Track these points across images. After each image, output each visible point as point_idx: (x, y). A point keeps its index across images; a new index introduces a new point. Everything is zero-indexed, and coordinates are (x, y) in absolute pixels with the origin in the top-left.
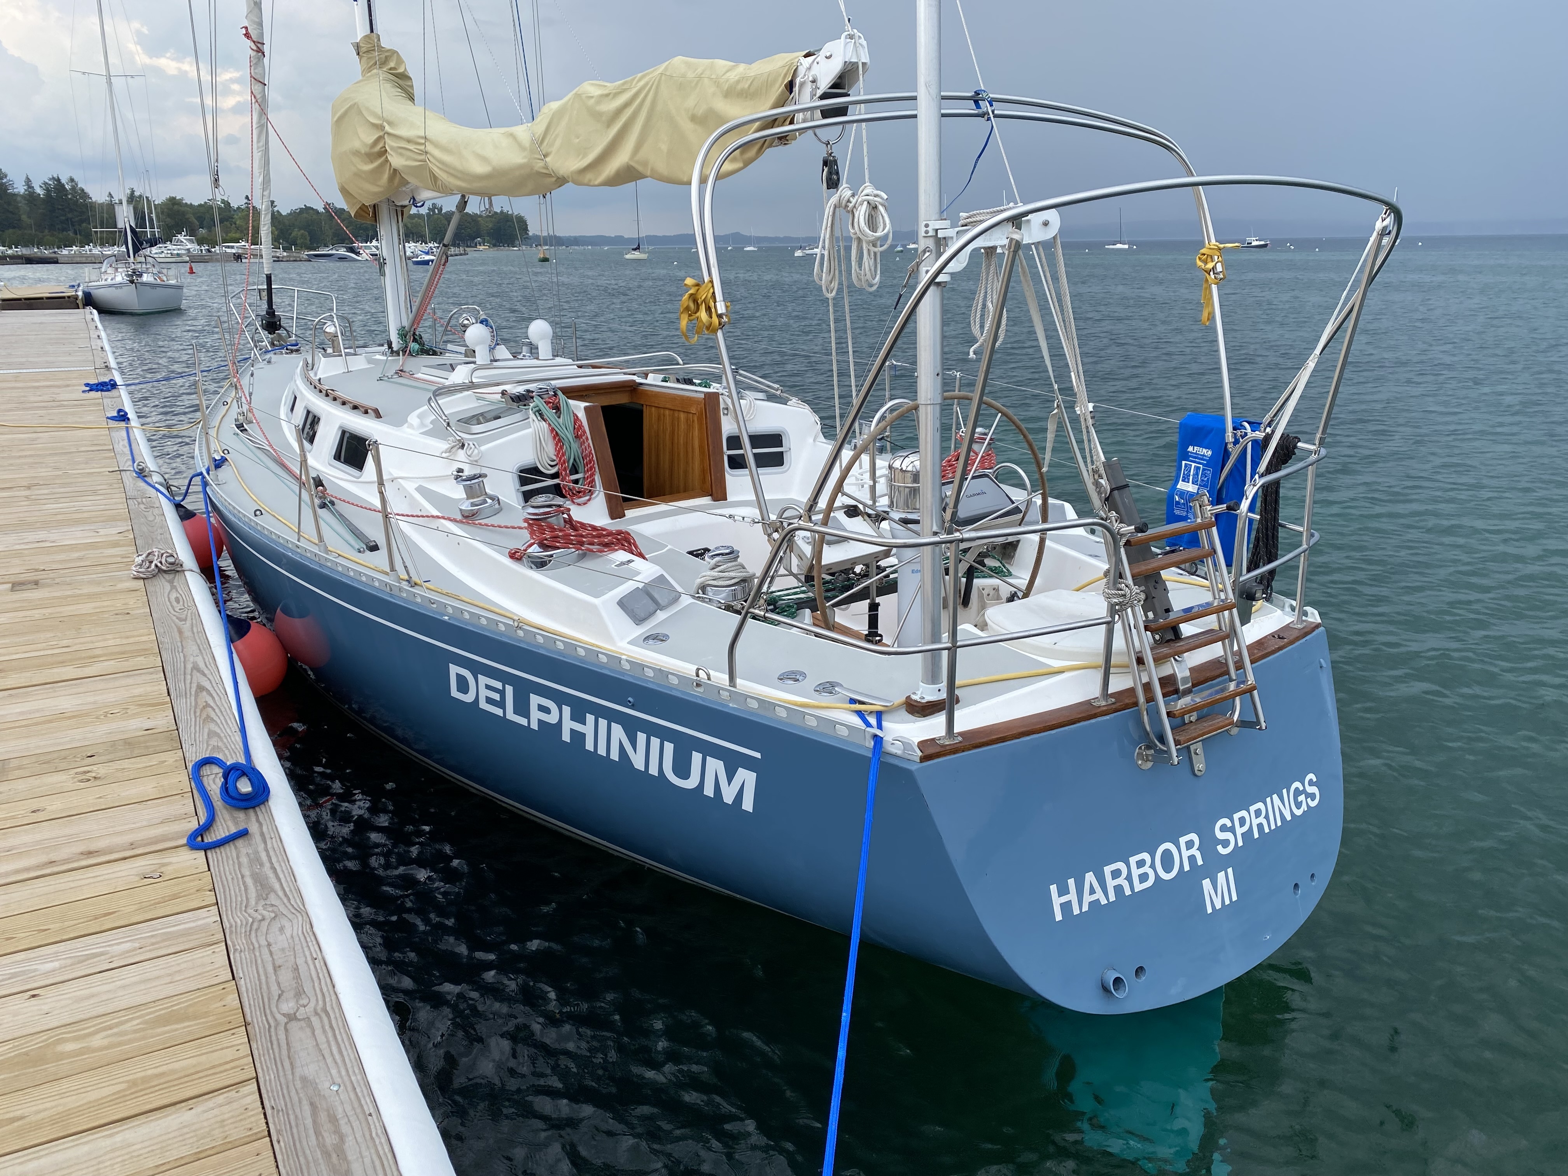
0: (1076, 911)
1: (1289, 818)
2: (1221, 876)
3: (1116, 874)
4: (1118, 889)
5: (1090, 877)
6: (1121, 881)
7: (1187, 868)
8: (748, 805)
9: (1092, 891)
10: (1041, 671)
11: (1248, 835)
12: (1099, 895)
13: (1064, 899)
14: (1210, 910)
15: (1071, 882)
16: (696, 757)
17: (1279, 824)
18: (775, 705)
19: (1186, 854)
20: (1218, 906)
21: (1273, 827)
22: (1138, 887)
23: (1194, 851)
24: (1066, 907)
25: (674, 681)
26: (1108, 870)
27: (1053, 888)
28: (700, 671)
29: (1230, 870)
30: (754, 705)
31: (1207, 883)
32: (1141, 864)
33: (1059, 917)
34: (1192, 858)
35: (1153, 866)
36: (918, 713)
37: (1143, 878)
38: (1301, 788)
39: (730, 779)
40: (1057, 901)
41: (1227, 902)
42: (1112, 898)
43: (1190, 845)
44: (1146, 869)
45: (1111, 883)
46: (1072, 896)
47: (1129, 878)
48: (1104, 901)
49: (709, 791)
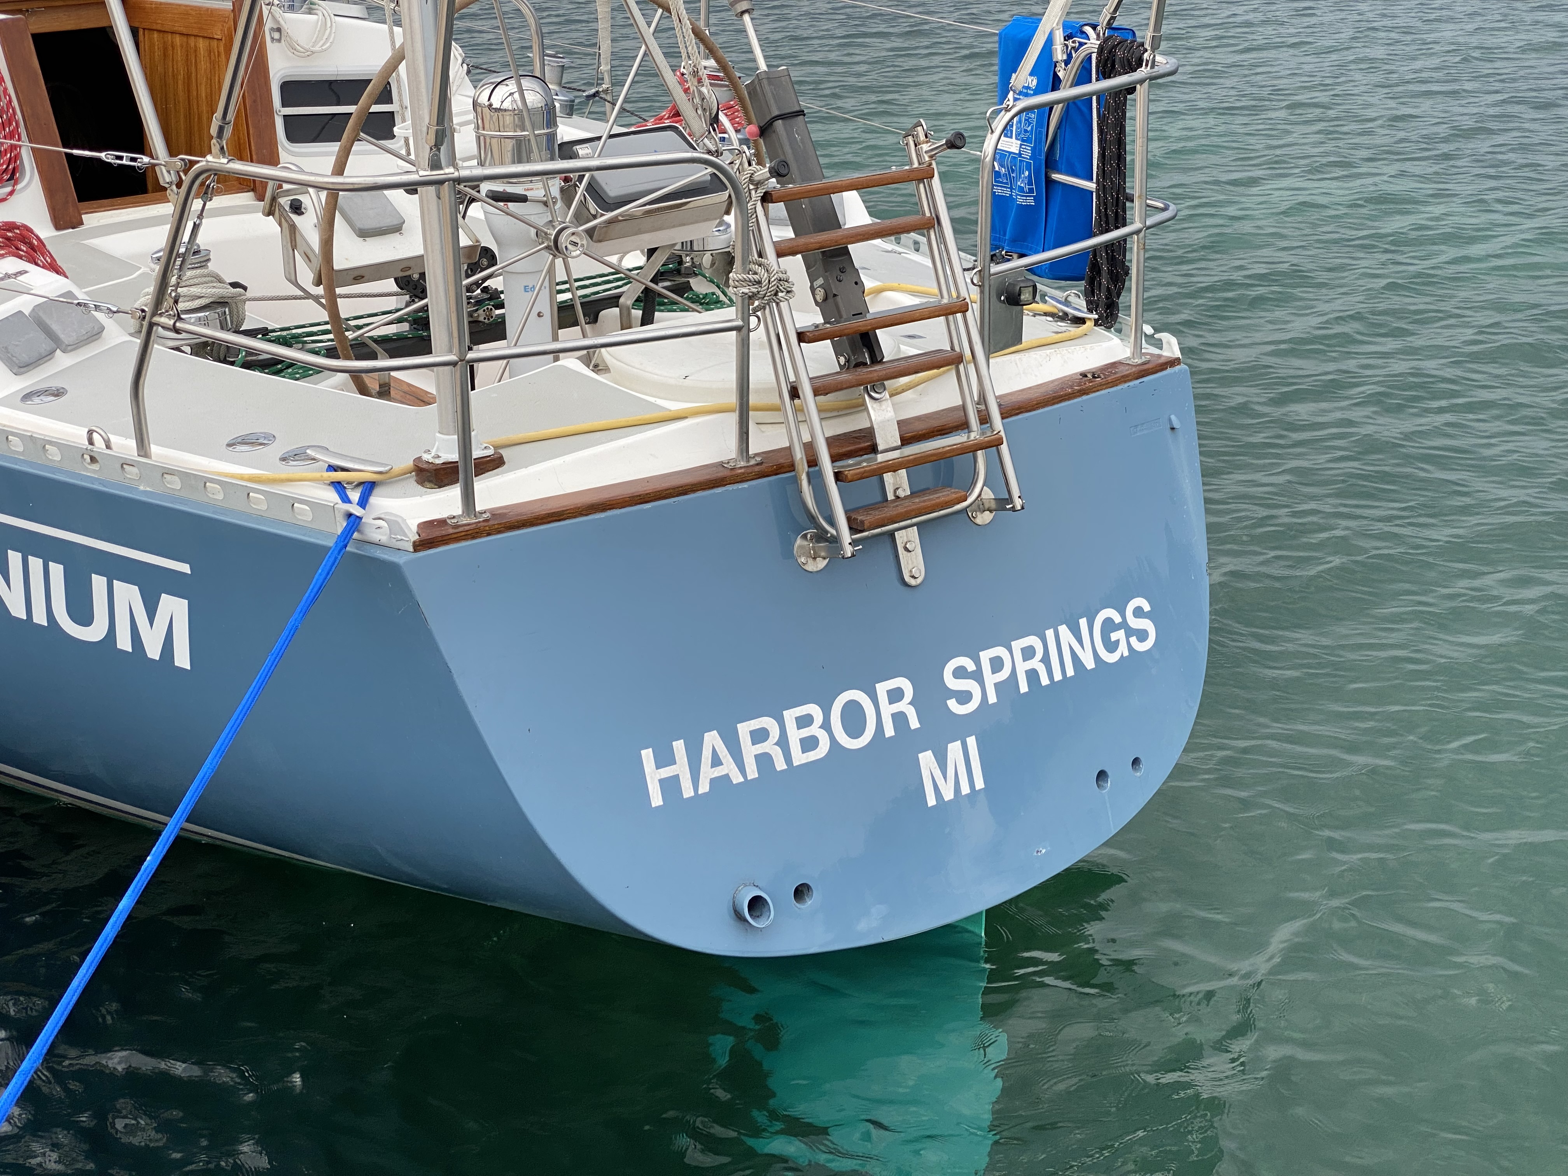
0: (688, 792)
1: (1090, 664)
2: (954, 749)
3: (760, 736)
4: (764, 760)
5: (712, 739)
6: (769, 747)
7: (889, 731)
8: (182, 659)
9: (716, 762)
10: (648, 416)
11: (1007, 687)
12: (729, 767)
13: (666, 772)
14: (931, 801)
15: (679, 746)
16: (99, 583)
17: (1070, 672)
18: (205, 481)
19: (888, 710)
20: (948, 795)
21: (1058, 677)
22: (799, 758)
23: (904, 706)
24: (670, 786)
25: (54, 454)
26: (744, 729)
27: (647, 755)
28: (95, 435)
29: (971, 741)
30: (175, 484)
31: (926, 759)
32: (804, 721)
33: (657, 800)
34: (899, 719)
35: (826, 725)
36: (430, 481)
37: (809, 744)
38: (1118, 619)
39: (151, 614)
40: (653, 775)
41: (965, 790)
42: (752, 772)
43: (895, 695)
44: (815, 730)
45: (750, 751)
46: (681, 768)
47: (783, 742)
48: (737, 778)
49: (124, 643)
